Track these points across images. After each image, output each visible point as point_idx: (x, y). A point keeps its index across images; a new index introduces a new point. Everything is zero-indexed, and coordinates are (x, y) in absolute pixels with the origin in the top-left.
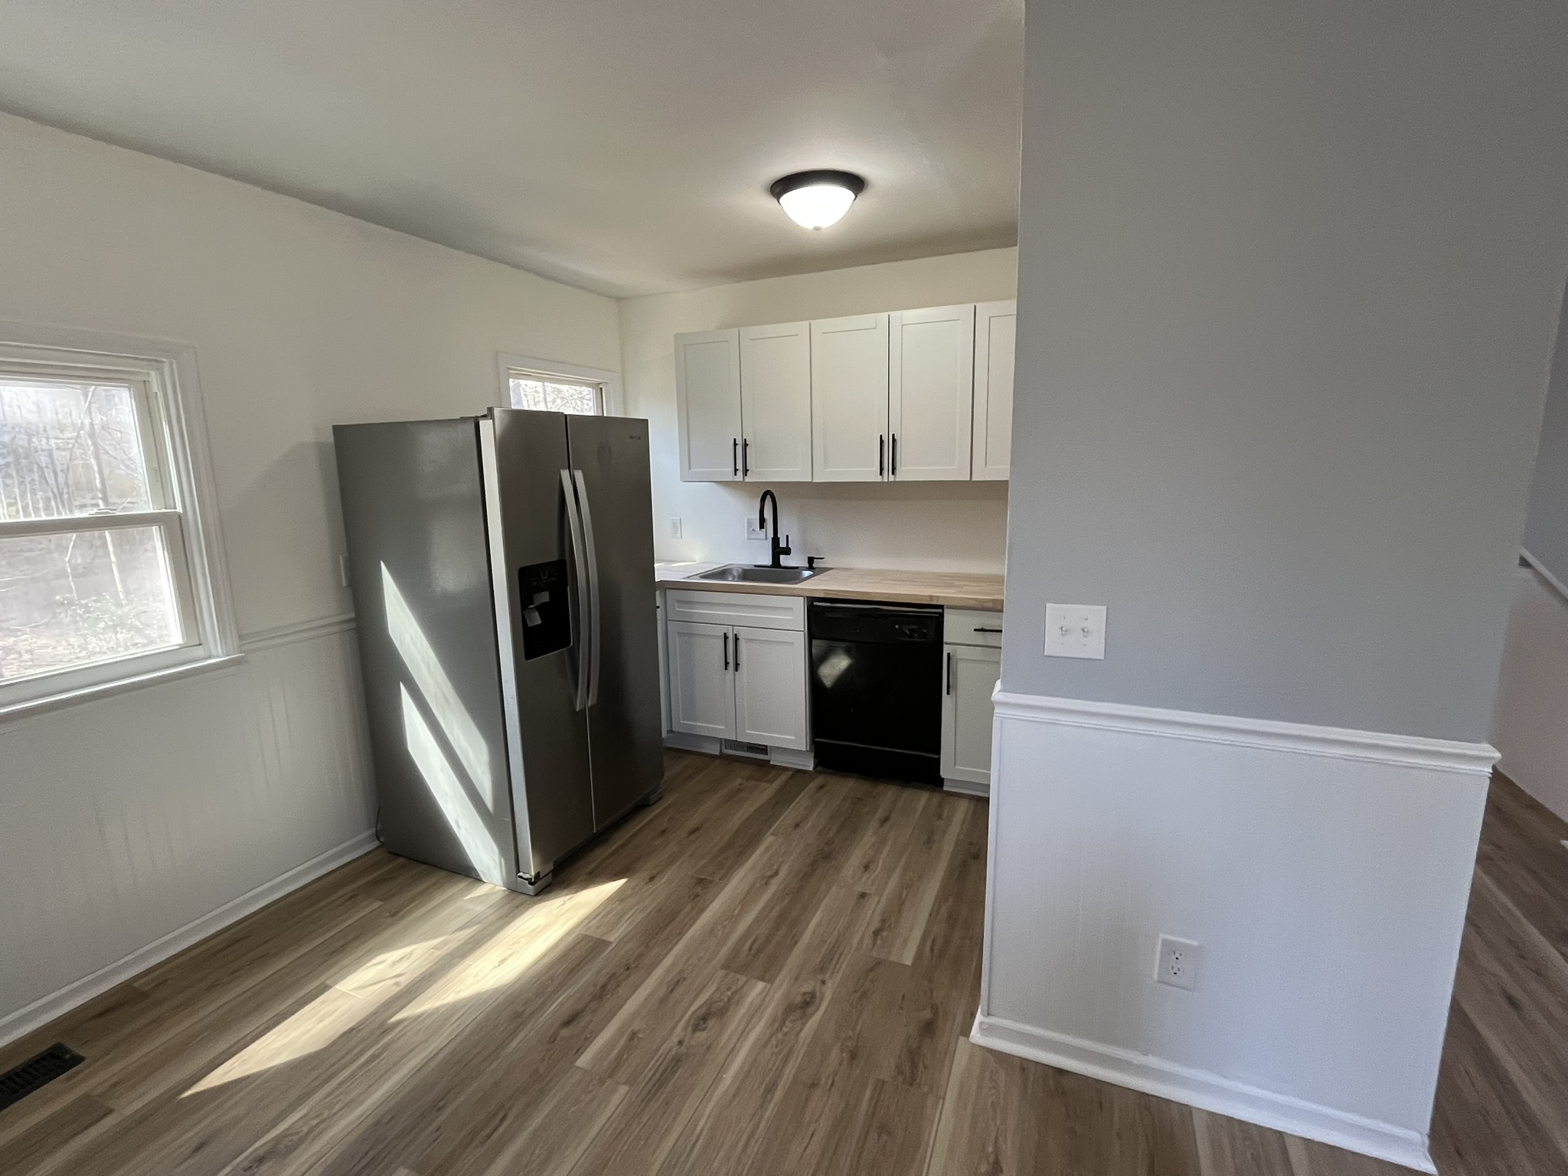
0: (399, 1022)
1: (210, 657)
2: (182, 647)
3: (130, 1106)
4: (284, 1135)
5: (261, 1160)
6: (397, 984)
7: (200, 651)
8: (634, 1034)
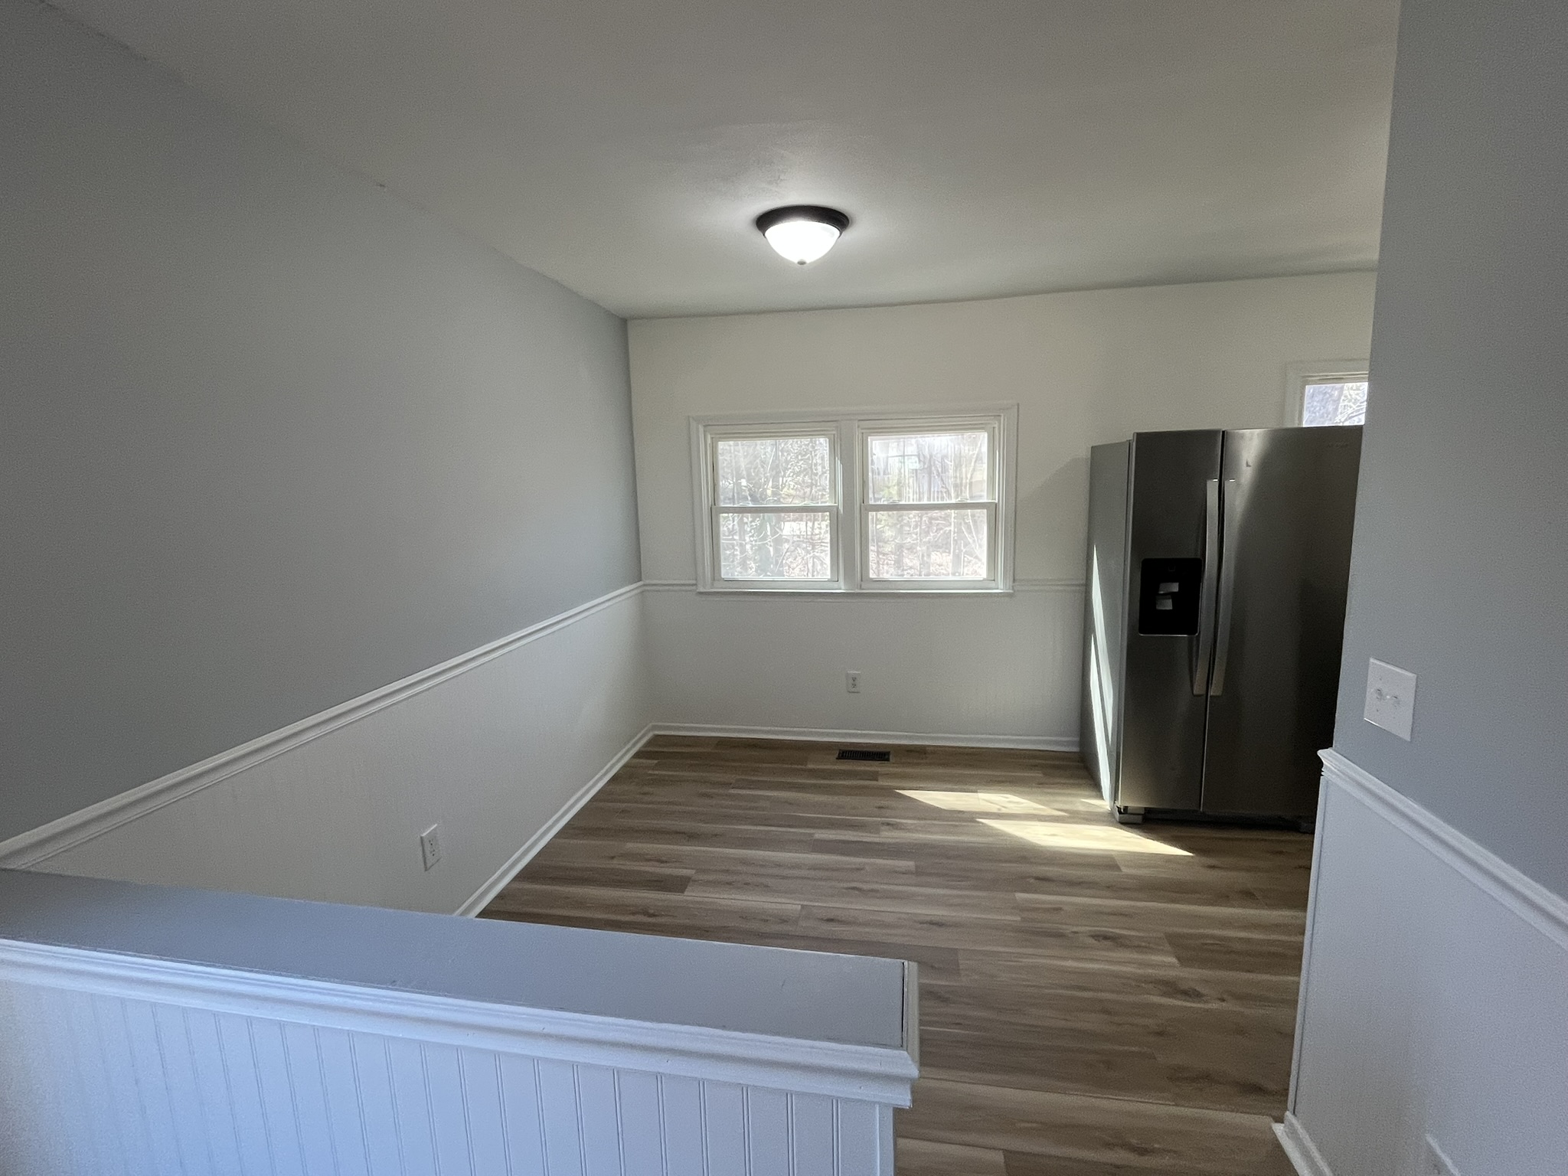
0: (979, 822)
1: (998, 589)
2: (984, 580)
3: (883, 782)
4: (902, 823)
5: (888, 824)
6: (999, 809)
7: (993, 584)
8: (1061, 909)
